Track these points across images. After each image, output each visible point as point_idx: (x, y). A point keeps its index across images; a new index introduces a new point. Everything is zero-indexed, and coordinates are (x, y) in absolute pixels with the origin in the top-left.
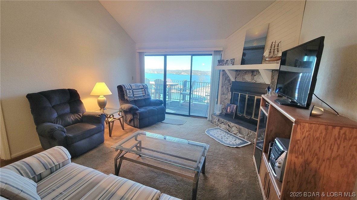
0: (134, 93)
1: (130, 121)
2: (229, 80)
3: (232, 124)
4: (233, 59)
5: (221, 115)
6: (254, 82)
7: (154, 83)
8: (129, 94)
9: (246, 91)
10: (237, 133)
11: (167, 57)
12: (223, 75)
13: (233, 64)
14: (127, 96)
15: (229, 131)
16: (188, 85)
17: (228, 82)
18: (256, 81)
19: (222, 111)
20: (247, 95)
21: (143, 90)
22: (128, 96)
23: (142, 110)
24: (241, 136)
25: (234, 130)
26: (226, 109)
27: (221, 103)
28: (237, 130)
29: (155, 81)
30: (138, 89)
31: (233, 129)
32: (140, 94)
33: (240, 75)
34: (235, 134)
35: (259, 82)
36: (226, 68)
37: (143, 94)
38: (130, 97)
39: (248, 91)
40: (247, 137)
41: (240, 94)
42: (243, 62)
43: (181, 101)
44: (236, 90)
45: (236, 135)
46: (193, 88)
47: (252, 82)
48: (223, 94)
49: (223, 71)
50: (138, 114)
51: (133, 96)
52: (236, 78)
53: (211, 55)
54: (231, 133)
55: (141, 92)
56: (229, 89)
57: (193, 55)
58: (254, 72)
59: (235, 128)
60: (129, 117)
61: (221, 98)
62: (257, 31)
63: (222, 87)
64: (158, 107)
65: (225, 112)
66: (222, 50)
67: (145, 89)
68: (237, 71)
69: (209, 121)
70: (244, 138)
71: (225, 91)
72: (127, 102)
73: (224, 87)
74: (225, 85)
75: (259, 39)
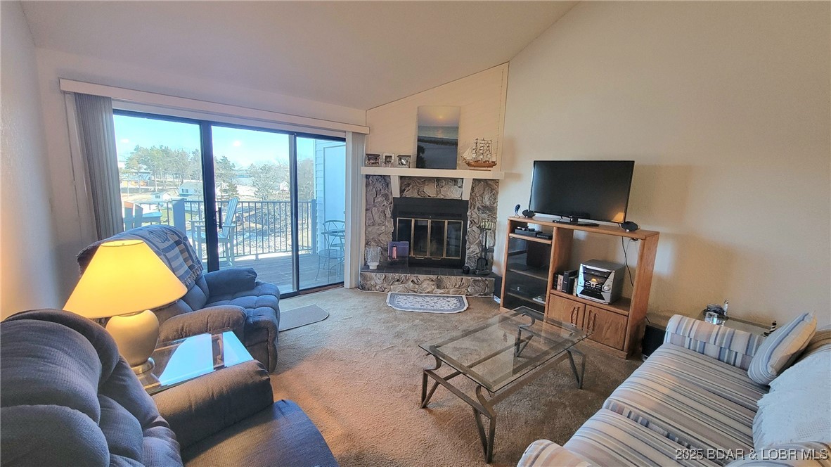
3: (422, 277)
5: (380, 268)
6: (442, 197)
10: (434, 289)
12: (367, 185)
15: (416, 292)
17: (384, 198)
18: (445, 196)
20: (430, 221)
24: (442, 291)
25: (427, 285)
27: (368, 245)
28: (434, 285)
30: (171, 247)
31: (425, 285)
32: (183, 262)
33: (412, 185)
34: (428, 293)
35: (450, 198)
40: (454, 289)
41: (414, 220)
45: (432, 293)
47: (438, 198)
48: (372, 224)
52: (402, 192)
54: (421, 292)
56: (388, 213)
58: (440, 181)
59: (428, 282)
61: (367, 233)
62: (441, 113)
65: (388, 260)
66: (368, 132)
68: (406, 177)
69: (352, 288)
70: (449, 293)
71: (377, 219)
73: (374, 210)
74: (375, 206)
75: (446, 128)
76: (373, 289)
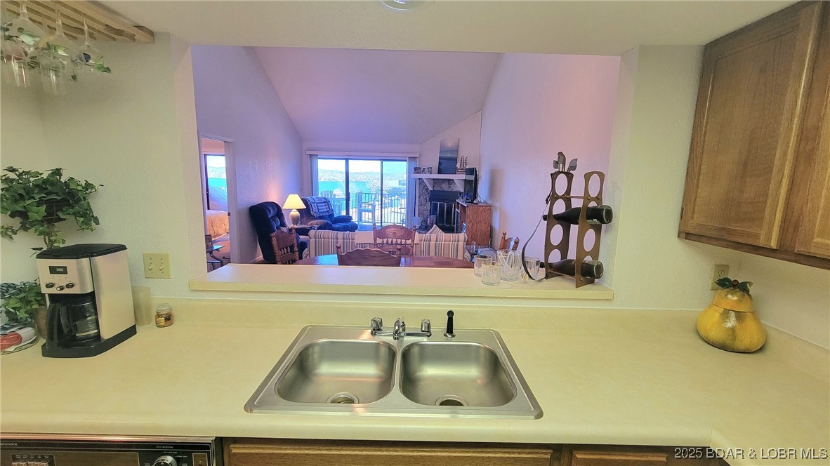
0: (319, 208)
2: (427, 189)
4: (430, 167)
8: (315, 209)
9: (445, 200)
11: (350, 161)
12: (420, 184)
13: (430, 173)
14: (313, 211)
17: (426, 191)
18: (452, 190)
19: (421, 224)
20: (446, 204)
21: (327, 203)
26: (425, 221)
27: (419, 215)
30: (321, 203)
33: (437, 184)
36: (424, 176)
37: (326, 208)
38: (317, 212)
39: (447, 200)
41: (439, 203)
42: (440, 172)
44: (434, 200)
47: (449, 190)
48: (421, 204)
49: (420, 179)
52: (434, 187)
53: (406, 161)
56: (428, 199)
57: (382, 160)
58: (450, 181)
61: (419, 210)
62: (450, 143)
63: (419, 197)
65: (424, 224)
66: (418, 156)
68: (434, 179)
73: (422, 197)
74: (423, 195)
75: (452, 151)
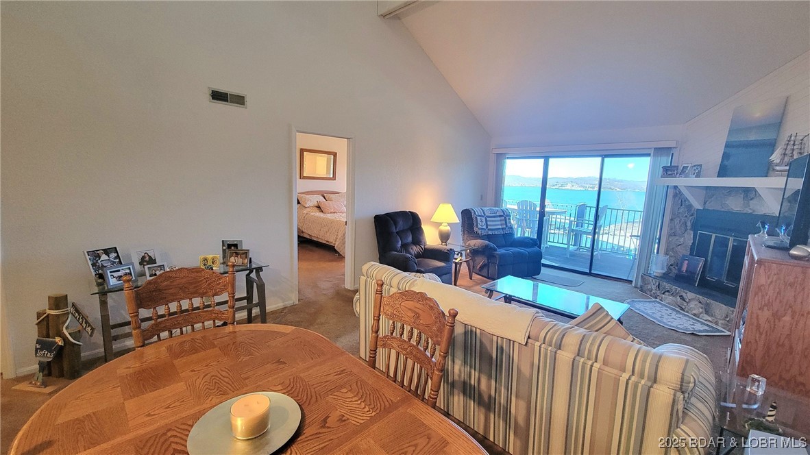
0: (489, 223)
1: (482, 268)
2: (690, 207)
3: (690, 295)
4: (698, 165)
5: (665, 276)
6: (750, 211)
7: (516, 207)
8: (481, 224)
9: (729, 230)
10: (701, 313)
12: (675, 196)
13: (698, 176)
14: (477, 226)
15: (682, 309)
16: (590, 215)
17: (686, 210)
18: (754, 211)
19: (669, 268)
20: (731, 239)
21: (503, 218)
22: (479, 227)
23: (502, 251)
24: (710, 319)
25: (695, 306)
26: (678, 265)
27: (666, 254)
28: (702, 308)
29: (518, 204)
30: (494, 217)
31: (692, 305)
32: (498, 225)
33: (715, 196)
34: (695, 315)
36: (681, 182)
37: (501, 225)
38: (482, 229)
39: (735, 231)
40: (723, 322)
41: (714, 235)
42: (723, 172)
43: (571, 246)
44: (705, 227)
45: (698, 317)
46: (601, 222)
47: (745, 212)
48: (672, 234)
49: (676, 187)
50: (497, 256)
51: (487, 228)
52: (705, 203)
53: (649, 155)
54: (687, 312)
55: (499, 223)
56: (689, 224)
57: (604, 156)
58: (748, 193)
59: (697, 303)
60: (481, 261)
61: (668, 243)
62: (759, 110)
63: (672, 220)
64: (528, 250)
65: (674, 271)
66: (675, 146)
67: (505, 216)
68: (706, 188)
69: (636, 287)
70: (717, 323)
71: (678, 230)
72: (477, 236)
73: (677, 221)
74: (679, 217)
75: (762, 127)
76: (648, 293)
